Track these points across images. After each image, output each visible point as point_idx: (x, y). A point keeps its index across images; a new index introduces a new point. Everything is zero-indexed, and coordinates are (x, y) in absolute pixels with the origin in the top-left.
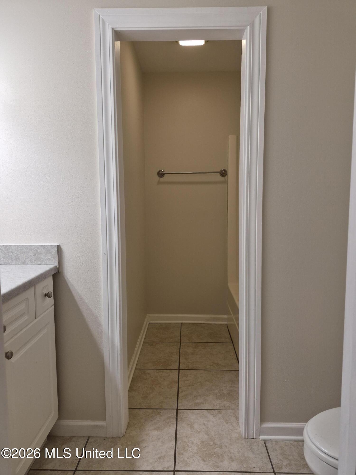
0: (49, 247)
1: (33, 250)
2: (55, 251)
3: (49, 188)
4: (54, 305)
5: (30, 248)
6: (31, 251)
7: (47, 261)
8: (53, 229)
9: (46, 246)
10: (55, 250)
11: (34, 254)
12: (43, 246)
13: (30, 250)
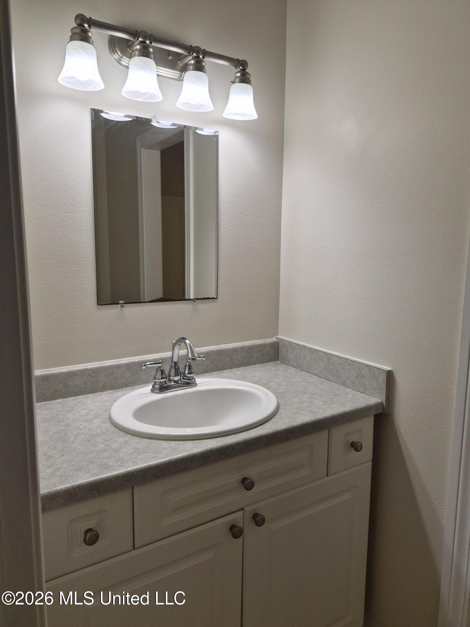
0: (376, 370)
1: (356, 369)
2: (382, 379)
3: (387, 279)
4: (372, 461)
5: (353, 365)
6: (354, 369)
7: (372, 391)
8: (385, 343)
9: (373, 368)
10: (383, 377)
11: (356, 375)
12: (368, 367)
13: (352, 367)
